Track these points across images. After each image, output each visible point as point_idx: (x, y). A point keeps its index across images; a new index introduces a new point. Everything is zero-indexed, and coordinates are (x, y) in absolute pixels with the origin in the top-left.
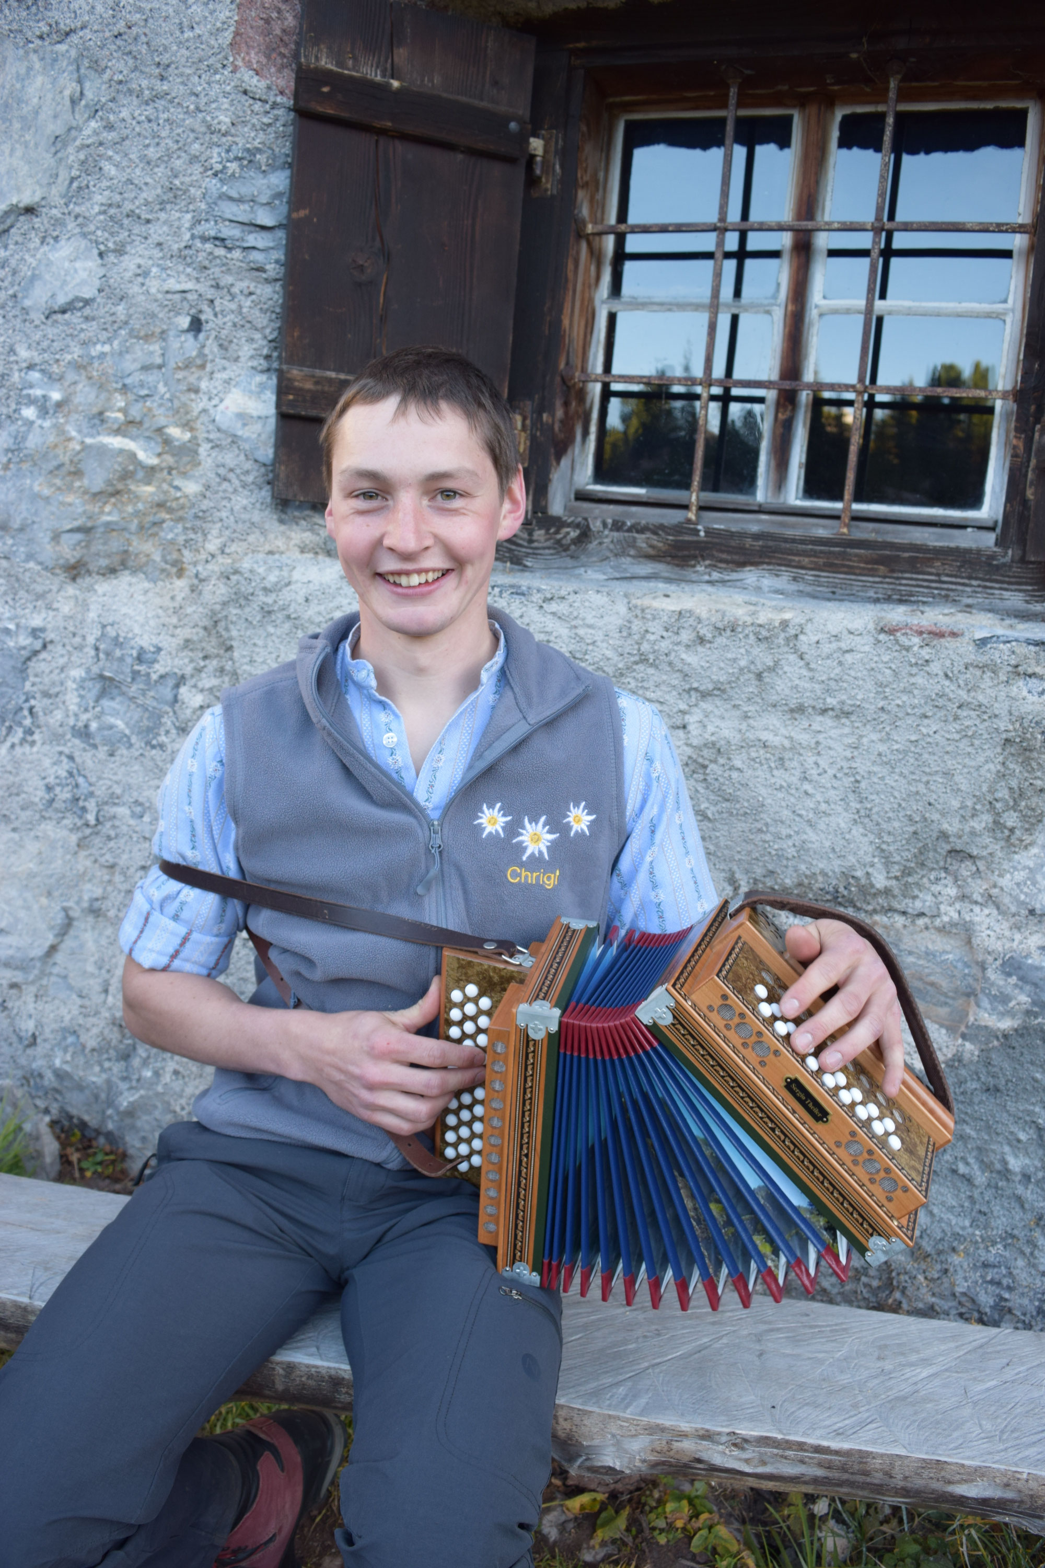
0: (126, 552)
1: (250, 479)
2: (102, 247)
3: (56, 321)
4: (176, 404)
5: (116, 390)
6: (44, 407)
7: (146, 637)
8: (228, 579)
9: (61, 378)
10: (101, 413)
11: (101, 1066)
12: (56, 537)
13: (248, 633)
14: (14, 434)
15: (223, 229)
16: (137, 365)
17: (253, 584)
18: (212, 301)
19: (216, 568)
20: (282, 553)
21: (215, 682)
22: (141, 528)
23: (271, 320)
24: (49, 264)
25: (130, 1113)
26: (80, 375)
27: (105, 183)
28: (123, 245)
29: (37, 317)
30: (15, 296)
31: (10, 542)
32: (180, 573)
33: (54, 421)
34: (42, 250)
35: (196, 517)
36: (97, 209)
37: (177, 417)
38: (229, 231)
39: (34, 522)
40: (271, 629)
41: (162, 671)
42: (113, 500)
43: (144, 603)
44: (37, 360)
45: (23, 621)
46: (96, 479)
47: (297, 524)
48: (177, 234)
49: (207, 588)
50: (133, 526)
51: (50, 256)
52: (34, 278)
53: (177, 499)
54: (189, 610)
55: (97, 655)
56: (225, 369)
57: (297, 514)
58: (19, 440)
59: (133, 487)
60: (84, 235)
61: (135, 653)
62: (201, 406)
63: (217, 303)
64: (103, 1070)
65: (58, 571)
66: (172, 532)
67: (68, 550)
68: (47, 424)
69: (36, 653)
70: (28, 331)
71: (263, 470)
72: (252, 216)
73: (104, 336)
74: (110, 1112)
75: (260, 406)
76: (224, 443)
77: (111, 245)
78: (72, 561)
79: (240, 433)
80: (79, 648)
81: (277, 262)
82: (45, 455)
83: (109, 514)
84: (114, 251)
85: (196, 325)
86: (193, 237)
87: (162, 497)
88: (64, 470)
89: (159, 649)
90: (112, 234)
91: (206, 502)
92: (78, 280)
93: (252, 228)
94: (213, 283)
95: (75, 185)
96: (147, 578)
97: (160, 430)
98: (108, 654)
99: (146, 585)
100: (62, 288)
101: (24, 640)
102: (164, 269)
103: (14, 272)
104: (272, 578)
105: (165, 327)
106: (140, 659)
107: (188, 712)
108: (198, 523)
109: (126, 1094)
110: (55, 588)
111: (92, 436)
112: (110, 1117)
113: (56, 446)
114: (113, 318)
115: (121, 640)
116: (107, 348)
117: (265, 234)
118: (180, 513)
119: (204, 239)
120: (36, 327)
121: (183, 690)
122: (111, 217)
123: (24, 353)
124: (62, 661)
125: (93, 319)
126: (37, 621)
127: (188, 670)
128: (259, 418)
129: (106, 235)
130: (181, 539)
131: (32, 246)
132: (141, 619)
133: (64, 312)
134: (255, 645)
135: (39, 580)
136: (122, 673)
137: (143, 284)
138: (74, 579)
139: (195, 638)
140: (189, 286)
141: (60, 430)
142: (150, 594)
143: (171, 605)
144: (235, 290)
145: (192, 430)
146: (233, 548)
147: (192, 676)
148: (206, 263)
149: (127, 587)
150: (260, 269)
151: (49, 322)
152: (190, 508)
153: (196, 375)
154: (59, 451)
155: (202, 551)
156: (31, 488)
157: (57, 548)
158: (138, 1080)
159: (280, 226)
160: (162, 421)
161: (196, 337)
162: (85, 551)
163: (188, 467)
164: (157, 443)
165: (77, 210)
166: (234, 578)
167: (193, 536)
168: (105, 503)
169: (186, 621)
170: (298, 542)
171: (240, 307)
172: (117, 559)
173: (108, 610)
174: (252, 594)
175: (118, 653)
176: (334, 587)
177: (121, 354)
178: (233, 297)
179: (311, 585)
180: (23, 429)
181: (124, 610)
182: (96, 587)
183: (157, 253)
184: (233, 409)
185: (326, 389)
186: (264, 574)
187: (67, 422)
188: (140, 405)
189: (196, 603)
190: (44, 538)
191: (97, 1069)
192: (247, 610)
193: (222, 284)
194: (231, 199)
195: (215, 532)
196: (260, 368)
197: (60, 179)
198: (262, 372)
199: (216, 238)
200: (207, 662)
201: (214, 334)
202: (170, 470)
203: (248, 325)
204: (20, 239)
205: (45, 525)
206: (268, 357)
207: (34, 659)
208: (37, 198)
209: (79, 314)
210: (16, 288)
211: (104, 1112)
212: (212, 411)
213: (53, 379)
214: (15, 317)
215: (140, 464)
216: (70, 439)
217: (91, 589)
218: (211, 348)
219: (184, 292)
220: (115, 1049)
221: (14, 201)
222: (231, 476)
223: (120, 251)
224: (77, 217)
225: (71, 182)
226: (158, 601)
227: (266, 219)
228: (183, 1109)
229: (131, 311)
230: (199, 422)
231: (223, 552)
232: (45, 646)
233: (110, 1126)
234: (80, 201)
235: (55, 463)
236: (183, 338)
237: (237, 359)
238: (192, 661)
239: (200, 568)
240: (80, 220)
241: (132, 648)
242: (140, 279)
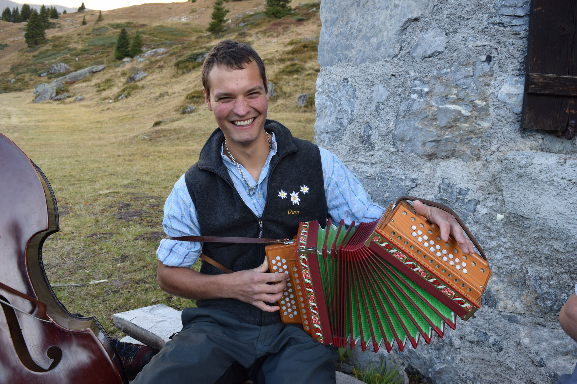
0: (454, 150)
1: (511, 120)
2: (447, 31)
3: (427, 61)
4: (479, 91)
5: (453, 86)
6: (421, 94)
7: (462, 184)
8: (502, 162)
9: (428, 83)
10: (446, 96)
11: (428, 351)
12: (424, 144)
13: (510, 184)
14: (407, 104)
15: (503, 19)
16: (462, 76)
17: (514, 164)
18: (497, 49)
19: (496, 157)
20: (523, 150)
21: (493, 204)
22: (461, 140)
23: (521, 54)
24: (424, 39)
25: (440, 372)
26: (437, 81)
27: (449, 6)
28: (456, 29)
29: (418, 60)
30: (409, 52)
31: (405, 145)
32: (478, 159)
33: (425, 99)
34: (421, 34)
35: (488, 136)
36: (445, 16)
37: (479, 96)
38: (505, 20)
39: (415, 138)
40: (522, 183)
41: (470, 198)
42: (449, 129)
43: (462, 170)
44: (418, 76)
45: (408, 176)
46: (443, 121)
47: (529, 138)
48: (481, 22)
49: (491, 166)
50: (458, 140)
51: (425, 36)
52: (417, 45)
53: (479, 129)
54: (482, 174)
55: (440, 190)
56: (501, 76)
57: (529, 134)
58: (409, 106)
59: (459, 125)
60: (440, 27)
61: (458, 191)
62: (491, 91)
63: (499, 49)
64: (428, 353)
65: (424, 157)
66: (476, 142)
67: (429, 149)
68: (422, 100)
69: (413, 188)
70: (414, 65)
71: (516, 116)
72: (515, 12)
73: (448, 65)
74: (430, 370)
75: (516, 90)
76: (501, 106)
77: (451, 30)
78: (430, 153)
79: (507, 102)
80: (431, 187)
81: (525, 30)
82: (420, 113)
83: (448, 135)
84: (453, 32)
85: (489, 59)
86: (488, 23)
87: (472, 128)
88: (428, 118)
89: (468, 190)
90: (452, 26)
91: (492, 130)
92: (436, 45)
93: (514, 17)
94: (498, 41)
95: (436, 8)
96: (463, 160)
97: (472, 102)
98: (444, 190)
99: (463, 163)
100: (429, 48)
101: (408, 183)
102: (475, 37)
103: (409, 43)
104: (523, 162)
105: (475, 60)
106: (459, 193)
107: (480, 215)
108: (488, 139)
109: (438, 364)
110: (422, 163)
111: (442, 105)
112: (430, 372)
113: (426, 109)
114: (452, 58)
115: (451, 185)
116: (449, 70)
117: (519, 19)
118: (480, 135)
119: (494, 24)
120: (418, 63)
121: (478, 206)
122: (451, 19)
123: (412, 74)
124: (424, 192)
125: (443, 59)
126: (414, 176)
127: (481, 198)
128: (516, 95)
129: (449, 26)
130: (480, 145)
131: (417, 33)
132: (460, 177)
133: (430, 57)
134: (513, 189)
135: (415, 160)
136: (452, 198)
137: (465, 44)
138: (430, 160)
139: (485, 186)
140: (487, 43)
141: (428, 103)
142: (464, 167)
143: (474, 172)
144: (507, 43)
145: (486, 101)
146: (502, 149)
147: (483, 201)
148: (495, 33)
149: (454, 164)
150: (519, 34)
151: (423, 61)
152: (485, 133)
153: (489, 79)
154: (427, 111)
155: (489, 150)
156: (414, 125)
157: (424, 148)
158: (444, 360)
159: (526, 15)
160: (473, 98)
161: (489, 64)
162: (436, 149)
163: (484, 116)
164: (470, 107)
165: (436, 17)
166: (505, 162)
167: (486, 144)
168: (446, 131)
169: (481, 178)
170: (529, 146)
171: (509, 50)
172: (450, 153)
173: (445, 173)
174: (513, 169)
175: (450, 190)
176: (554, 167)
177: (455, 72)
178: (506, 46)
179: (542, 165)
180: (411, 103)
181: (452, 173)
182: (440, 163)
183: (472, 31)
184: (505, 92)
185: (548, 81)
186: (519, 161)
187: (431, 100)
188: (464, 92)
189: (485, 171)
190: (419, 144)
191: (426, 352)
192: (510, 175)
193: (501, 41)
194: (506, 6)
195: (495, 142)
196: (516, 74)
197: (429, 6)
198: (517, 76)
199: (500, 23)
200: (490, 195)
201: (497, 62)
202: (476, 117)
203: (512, 57)
204: (411, 31)
205: (420, 139)
206: (519, 70)
207: (412, 190)
208: (419, 15)
209: (436, 57)
210: (410, 49)
211: (427, 369)
212: (496, 93)
213: (424, 83)
214: (409, 60)
215: (463, 115)
216: (432, 106)
217: (437, 164)
218: (496, 67)
219: (484, 46)
220: (434, 345)
221: (410, 17)
222: (503, 119)
223: (455, 32)
224: (436, 21)
225: (434, 7)
226: (468, 170)
227: (520, 13)
228: (463, 375)
229: (460, 55)
230: (490, 98)
231: (498, 151)
232: (416, 186)
233: (430, 376)
234: (438, 14)
235: (425, 115)
236: (483, 65)
237: (506, 72)
238: (483, 195)
239: (488, 157)
240: (437, 21)
241: (457, 188)
242: (464, 42)
